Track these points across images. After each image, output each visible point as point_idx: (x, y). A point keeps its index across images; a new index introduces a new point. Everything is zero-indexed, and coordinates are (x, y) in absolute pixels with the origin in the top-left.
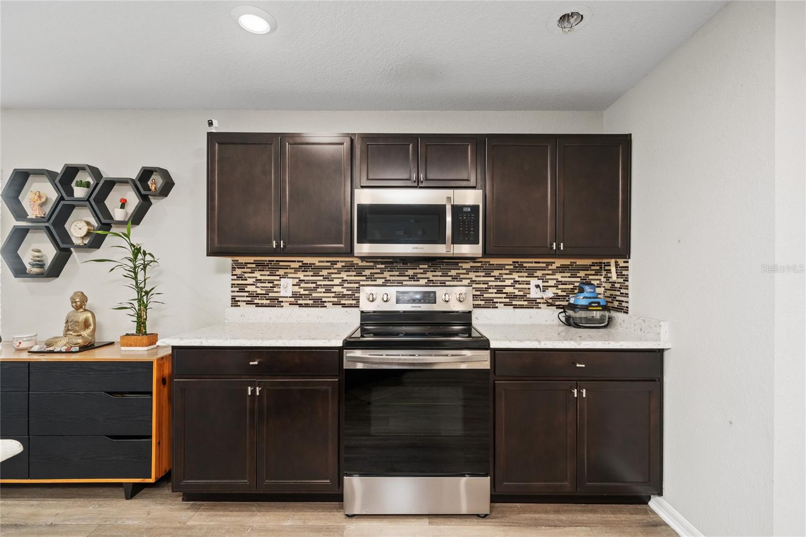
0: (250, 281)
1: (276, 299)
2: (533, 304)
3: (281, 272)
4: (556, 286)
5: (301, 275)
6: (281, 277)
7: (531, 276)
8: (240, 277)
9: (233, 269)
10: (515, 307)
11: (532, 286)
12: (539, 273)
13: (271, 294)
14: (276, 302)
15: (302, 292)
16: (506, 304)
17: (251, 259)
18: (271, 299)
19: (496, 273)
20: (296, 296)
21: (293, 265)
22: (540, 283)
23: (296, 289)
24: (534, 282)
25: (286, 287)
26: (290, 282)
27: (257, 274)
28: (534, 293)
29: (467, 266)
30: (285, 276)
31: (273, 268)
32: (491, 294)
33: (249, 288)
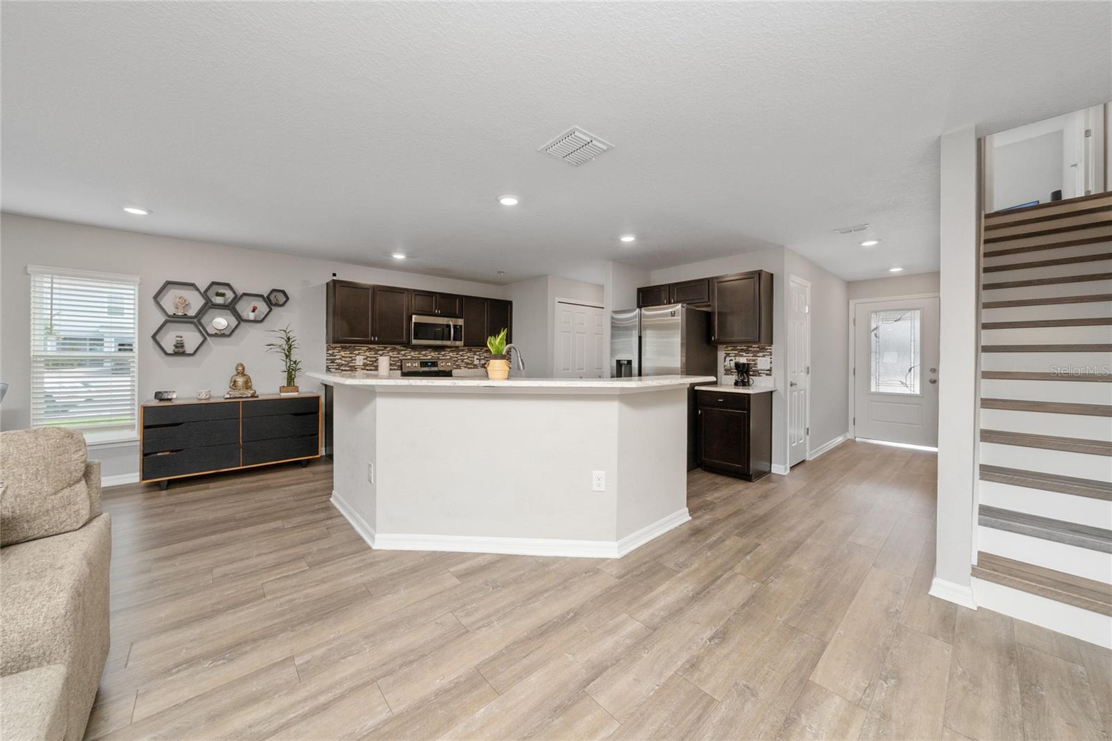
0: (337, 357)
1: (354, 366)
2: (475, 367)
3: (357, 352)
4: (484, 359)
5: (368, 354)
6: (357, 355)
7: (475, 354)
8: (331, 355)
9: (328, 350)
10: (469, 368)
11: (475, 359)
12: (478, 353)
13: (350, 364)
14: (353, 369)
15: (368, 362)
16: (465, 367)
17: (339, 345)
18: (350, 367)
19: (461, 353)
20: (365, 365)
21: (363, 348)
22: (478, 357)
23: (365, 361)
24: (476, 357)
25: (360, 360)
26: (362, 357)
27: (342, 353)
28: (476, 362)
29: (449, 350)
30: (359, 354)
31: (352, 350)
32: (459, 362)
33: (337, 361)
